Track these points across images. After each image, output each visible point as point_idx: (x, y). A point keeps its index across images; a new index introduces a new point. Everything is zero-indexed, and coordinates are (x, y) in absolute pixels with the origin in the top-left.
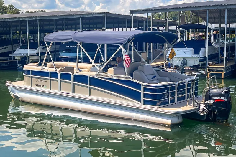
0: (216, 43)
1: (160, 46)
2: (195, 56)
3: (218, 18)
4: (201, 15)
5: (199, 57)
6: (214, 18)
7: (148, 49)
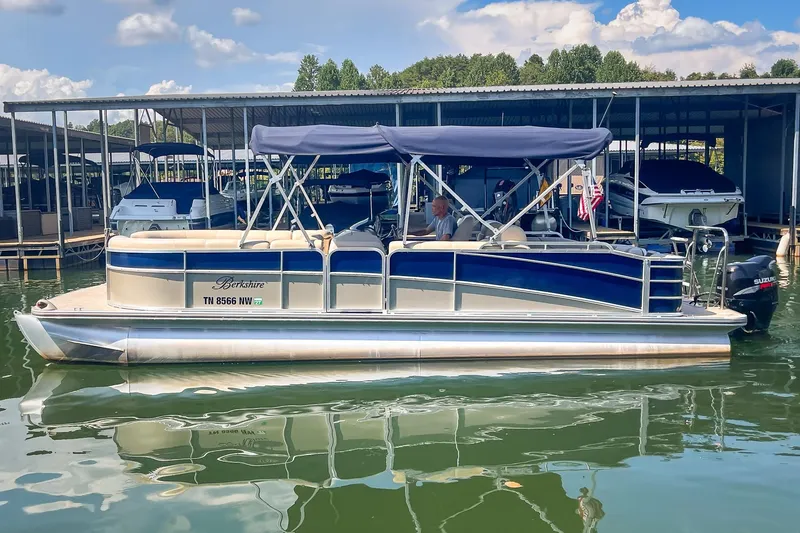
0: (226, 192)
1: (91, 199)
2: (181, 217)
3: (227, 135)
4: (187, 126)
5: (189, 220)
6: (219, 135)
7: (62, 206)
